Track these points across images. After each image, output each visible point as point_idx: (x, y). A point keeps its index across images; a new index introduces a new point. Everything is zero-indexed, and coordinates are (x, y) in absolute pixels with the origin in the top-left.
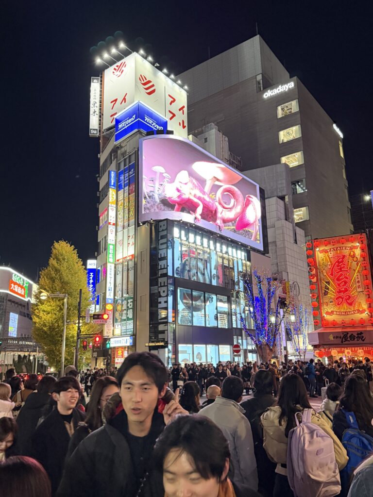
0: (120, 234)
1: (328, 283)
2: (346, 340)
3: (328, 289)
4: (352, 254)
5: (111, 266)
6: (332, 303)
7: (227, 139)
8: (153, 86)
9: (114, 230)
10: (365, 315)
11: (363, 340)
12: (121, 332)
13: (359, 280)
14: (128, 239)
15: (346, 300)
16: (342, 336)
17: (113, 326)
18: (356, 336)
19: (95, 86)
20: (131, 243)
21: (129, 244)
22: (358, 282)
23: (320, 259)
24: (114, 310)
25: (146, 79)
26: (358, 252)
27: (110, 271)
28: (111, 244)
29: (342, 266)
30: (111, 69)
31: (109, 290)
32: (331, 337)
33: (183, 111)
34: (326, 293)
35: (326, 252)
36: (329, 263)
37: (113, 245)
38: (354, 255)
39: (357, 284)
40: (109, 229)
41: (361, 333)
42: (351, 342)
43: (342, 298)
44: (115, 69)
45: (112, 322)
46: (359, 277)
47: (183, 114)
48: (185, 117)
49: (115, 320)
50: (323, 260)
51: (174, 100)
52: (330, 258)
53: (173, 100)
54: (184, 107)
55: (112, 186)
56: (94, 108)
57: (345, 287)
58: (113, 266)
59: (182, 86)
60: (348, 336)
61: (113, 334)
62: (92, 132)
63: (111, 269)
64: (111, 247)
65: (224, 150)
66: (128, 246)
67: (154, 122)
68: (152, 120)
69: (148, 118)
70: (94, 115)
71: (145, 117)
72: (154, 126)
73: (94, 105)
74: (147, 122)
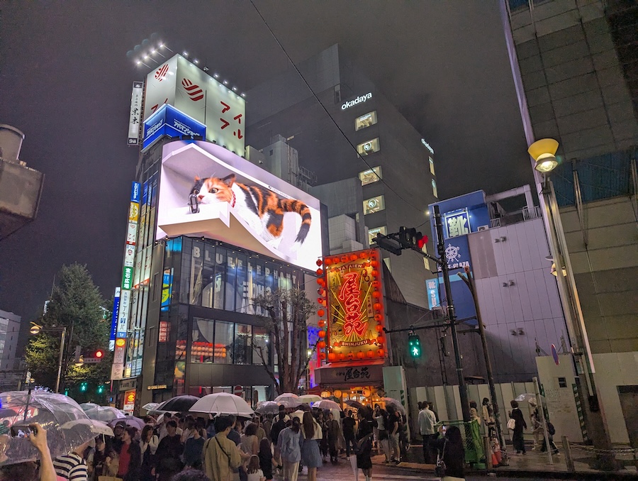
0: (139, 255)
1: (338, 307)
2: (350, 377)
3: (337, 315)
4: (364, 272)
5: (126, 293)
6: (340, 332)
7: (296, 151)
8: (201, 91)
9: (133, 251)
10: (373, 346)
11: (368, 377)
12: (131, 373)
13: (371, 303)
14: (146, 261)
15: (356, 327)
16: (346, 372)
17: (124, 366)
18: (361, 372)
19: (137, 91)
20: (148, 266)
21: (146, 266)
22: (369, 305)
23: (331, 280)
24: (127, 346)
25: (191, 84)
26: (370, 269)
27: (125, 300)
28: (128, 267)
29: (353, 287)
30: (154, 73)
31: (122, 322)
32: (334, 375)
33: (240, 120)
34: (335, 320)
35: (337, 270)
36: (340, 284)
37: (130, 267)
38: (366, 273)
39: (368, 309)
41: (366, 369)
42: (356, 380)
43: (352, 326)
44: (158, 73)
45: (122, 361)
46: (370, 300)
47: (240, 122)
48: (242, 127)
49: (126, 359)
50: (334, 280)
52: (341, 278)
53: (226, 107)
54: (241, 115)
55: (135, 199)
56: (134, 116)
57: (355, 312)
59: (238, 93)
60: (353, 371)
61: (123, 375)
62: (131, 141)
63: (126, 297)
64: (128, 270)
65: (292, 164)
66: (145, 269)
67: (187, 128)
68: (184, 126)
69: (179, 123)
70: (134, 122)
71: (175, 122)
72: (186, 132)
73: (135, 112)
74: (178, 127)
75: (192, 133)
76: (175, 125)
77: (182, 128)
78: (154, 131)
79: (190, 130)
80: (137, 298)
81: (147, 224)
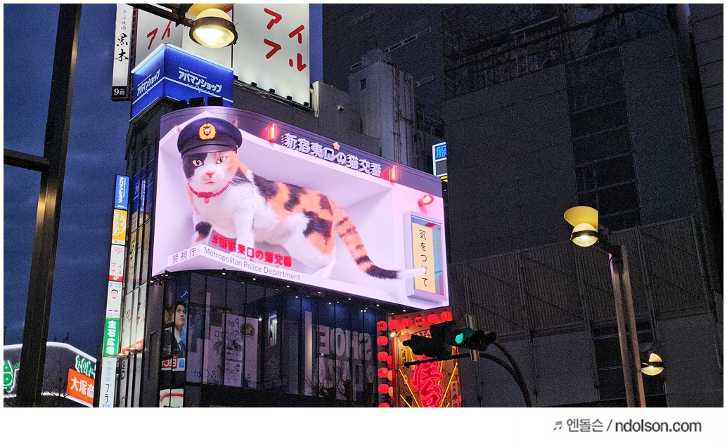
0: (129, 297)
5: (109, 363)
7: (410, 77)
9: (120, 290)
14: (138, 309)
20: (141, 318)
27: (109, 373)
28: (111, 319)
33: (300, 37)
37: (115, 320)
39: (453, 402)
40: (110, 289)
47: (300, 41)
48: (304, 49)
51: (279, 18)
53: (274, 18)
55: (120, 204)
56: (120, 47)
58: (114, 361)
62: (116, 92)
64: (112, 325)
67: (201, 78)
68: (196, 76)
69: (187, 73)
70: (120, 59)
71: (180, 72)
72: (200, 85)
73: (122, 40)
74: (185, 79)
75: (209, 86)
76: (180, 78)
77: (193, 81)
78: (149, 88)
79: (205, 80)
80: (126, 370)
81: (140, 245)
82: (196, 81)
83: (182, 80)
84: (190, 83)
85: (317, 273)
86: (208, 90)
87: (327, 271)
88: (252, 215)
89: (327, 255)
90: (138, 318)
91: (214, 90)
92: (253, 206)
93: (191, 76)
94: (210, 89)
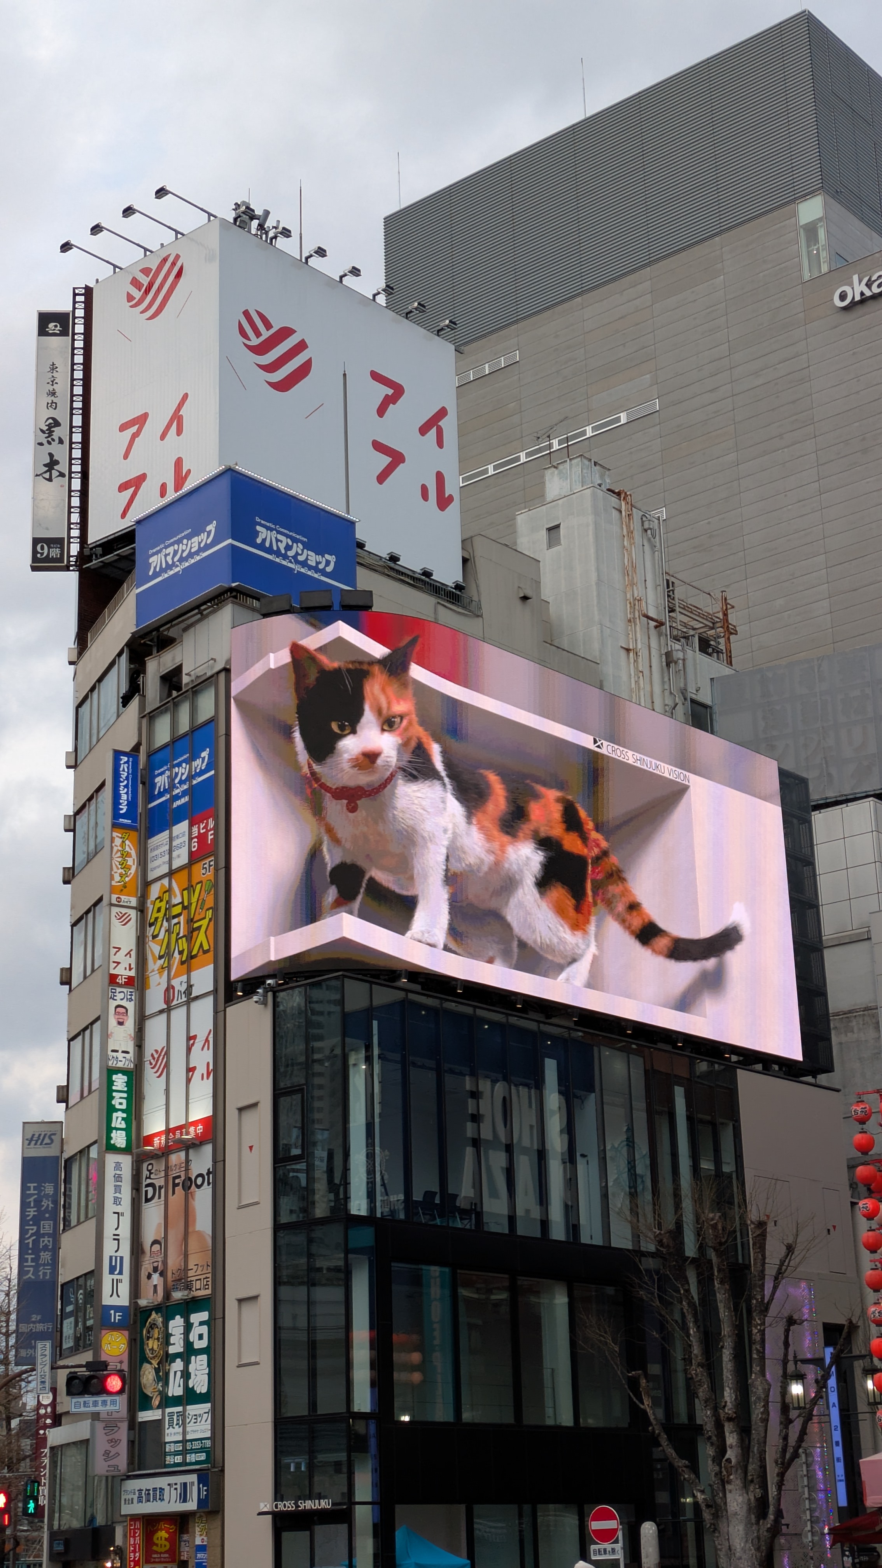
0: (154, 1027)
5: (118, 1166)
7: (650, 522)
8: (302, 346)
14: (189, 1050)
19: (51, 349)
20: (201, 1069)
21: (193, 1069)
25: (268, 325)
27: (118, 1189)
31: (112, 1270)
47: (440, 443)
51: (398, 391)
54: (442, 413)
58: (128, 1163)
62: (42, 550)
63: (118, 1178)
64: (120, 1081)
66: (188, 1081)
67: (295, 540)
68: (287, 536)
69: (271, 530)
70: (47, 475)
71: (258, 528)
72: (295, 557)
73: (50, 433)
74: (267, 545)
75: (313, 558)
76: (259, 541)
77: (282, 546)
78: (182, 560)
79: (306, 546)
82: (288, 548)
83: (261, 546)
84: (278, 553)
85: (563, 976)
86: (310, 568)
87: (581, 970)
88: (444, 851)
89: (579, 934)
90: (190, 1070)
91: (321, 566)
92: (445, 831)
93: (280, 537)
94: (314, 564)
